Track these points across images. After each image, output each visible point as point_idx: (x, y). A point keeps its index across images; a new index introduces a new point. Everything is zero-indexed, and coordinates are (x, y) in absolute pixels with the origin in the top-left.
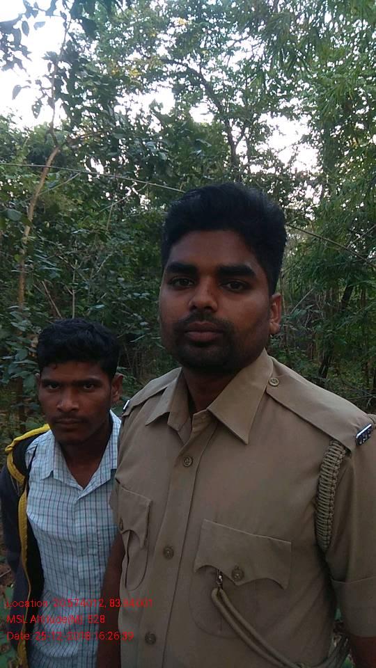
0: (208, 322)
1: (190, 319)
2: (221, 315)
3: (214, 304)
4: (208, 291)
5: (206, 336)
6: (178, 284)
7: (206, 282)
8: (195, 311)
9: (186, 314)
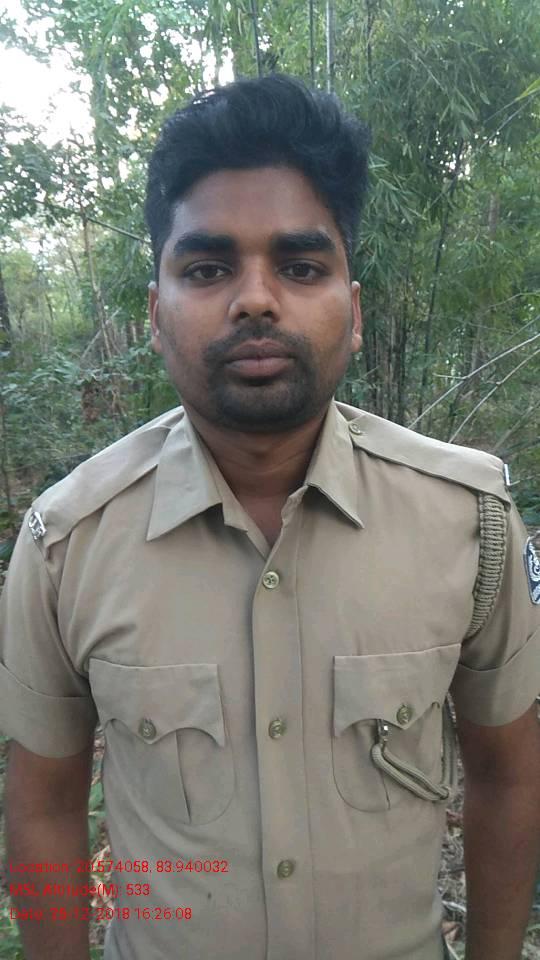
0: (268, 340)
1: (236, 338)
2: (287, 325)
3: (275, 307)
4: (264, 283)
5: (270, 365)
6: (198, 274)
7: (256, 268)
8: (243, 321)
9: (226, 331)
